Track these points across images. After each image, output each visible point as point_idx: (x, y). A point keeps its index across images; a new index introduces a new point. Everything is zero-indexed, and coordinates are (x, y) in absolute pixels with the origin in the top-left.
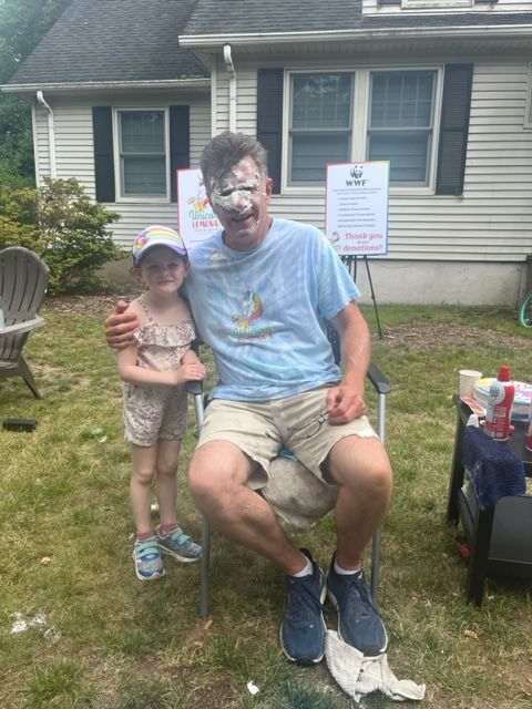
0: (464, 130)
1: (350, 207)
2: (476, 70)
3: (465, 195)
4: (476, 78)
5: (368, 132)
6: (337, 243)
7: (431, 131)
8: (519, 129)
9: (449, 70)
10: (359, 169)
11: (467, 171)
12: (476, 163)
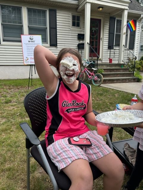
0: (56, 28)
1: (30, 49)
2: (57, 12)
3: (58, 47)
4: (57, 14)
5: (28, 26)
6: (28, 61)
7: (47, 28)
8: (69, 30)
9: (50, 10)
10: (32, 37)
11: (58, 40)
12: (60, 38)
